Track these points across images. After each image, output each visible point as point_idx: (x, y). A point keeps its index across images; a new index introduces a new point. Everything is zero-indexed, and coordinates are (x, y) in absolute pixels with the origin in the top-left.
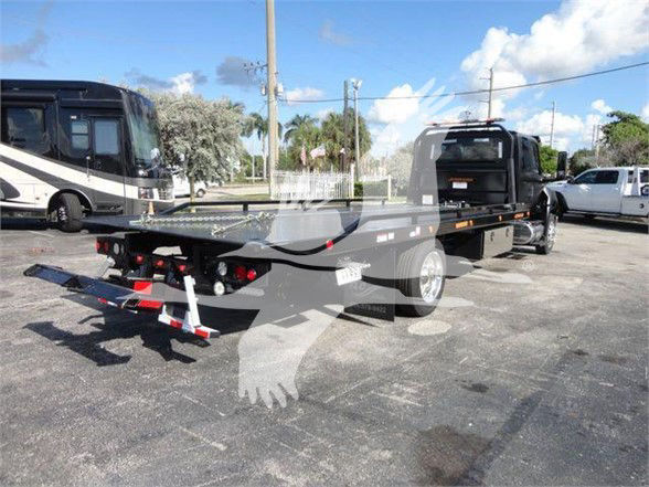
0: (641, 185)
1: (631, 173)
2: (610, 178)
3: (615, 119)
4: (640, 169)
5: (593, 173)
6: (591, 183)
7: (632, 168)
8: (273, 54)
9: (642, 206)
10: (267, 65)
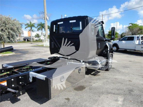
0: (141, 41)
1: (138, 37)
2: (131, 39)
3: (131, 25)
4: (141, 36)
5: (126, 37)
6: (126, 40)
7: (138, 36)
8: (46, 10)
9: (142, 47)
10: (44, 12)
